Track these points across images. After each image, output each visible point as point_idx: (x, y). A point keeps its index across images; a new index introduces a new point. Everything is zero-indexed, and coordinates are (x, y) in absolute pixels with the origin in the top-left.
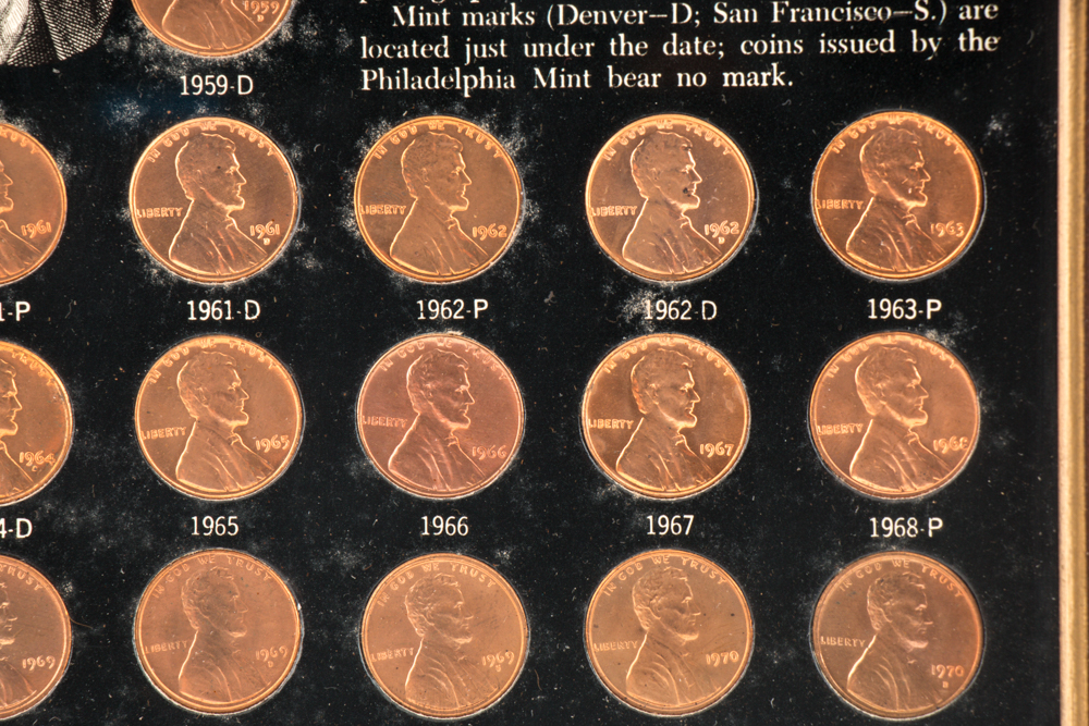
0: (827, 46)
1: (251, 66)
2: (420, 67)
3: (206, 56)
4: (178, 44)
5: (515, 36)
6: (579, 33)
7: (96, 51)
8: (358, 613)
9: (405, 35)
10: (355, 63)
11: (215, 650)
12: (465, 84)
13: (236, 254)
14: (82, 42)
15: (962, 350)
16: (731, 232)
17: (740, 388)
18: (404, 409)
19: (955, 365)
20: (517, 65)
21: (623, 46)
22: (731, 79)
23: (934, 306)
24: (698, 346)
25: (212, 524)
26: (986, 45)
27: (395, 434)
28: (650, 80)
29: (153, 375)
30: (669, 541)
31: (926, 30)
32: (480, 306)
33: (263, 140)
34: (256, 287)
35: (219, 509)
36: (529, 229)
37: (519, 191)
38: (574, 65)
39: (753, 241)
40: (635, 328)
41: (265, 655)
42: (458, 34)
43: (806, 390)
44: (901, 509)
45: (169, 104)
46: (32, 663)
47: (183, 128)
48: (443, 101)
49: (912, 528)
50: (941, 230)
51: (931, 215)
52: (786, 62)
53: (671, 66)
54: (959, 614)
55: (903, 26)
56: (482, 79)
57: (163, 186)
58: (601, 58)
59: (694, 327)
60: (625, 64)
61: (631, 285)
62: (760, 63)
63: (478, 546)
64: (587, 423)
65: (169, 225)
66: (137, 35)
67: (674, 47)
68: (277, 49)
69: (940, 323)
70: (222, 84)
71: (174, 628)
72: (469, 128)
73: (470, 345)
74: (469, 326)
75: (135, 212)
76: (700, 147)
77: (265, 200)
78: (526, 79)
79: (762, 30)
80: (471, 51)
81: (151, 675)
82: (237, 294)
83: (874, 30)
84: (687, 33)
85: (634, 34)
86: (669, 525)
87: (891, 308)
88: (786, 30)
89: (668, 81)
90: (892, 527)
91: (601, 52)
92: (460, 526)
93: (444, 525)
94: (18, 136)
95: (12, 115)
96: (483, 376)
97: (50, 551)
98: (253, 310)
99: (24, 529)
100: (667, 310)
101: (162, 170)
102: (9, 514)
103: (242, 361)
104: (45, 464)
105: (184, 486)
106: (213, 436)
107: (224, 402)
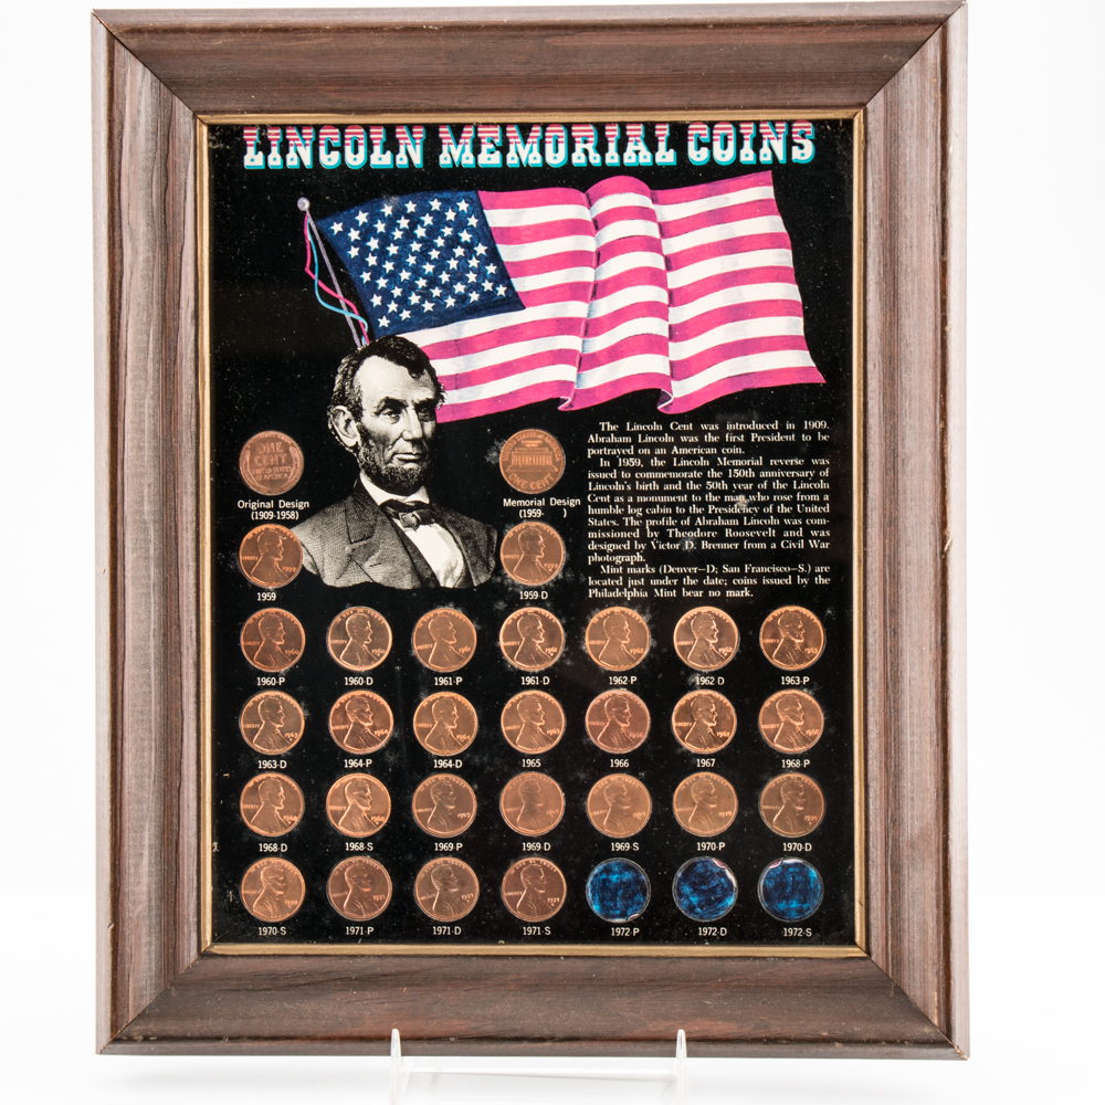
0: (765, 581)
1: (546, 588)
2: (611, 589)
3: (530, 584)
5: (648, 577)
6: (672, 576)
7: (488, 583)
8: (585, 796)
9: (605, 576)
10: (586, 587)
11: (530, 813)
12: (628, 595)
13: (539, 660)
14: (483, 579)
15: (817, 696)
16: (729, 651)
17: (733, 711)
18: (604, 719)
19: (814, 702)
20: (648, 588)
21: (688, 581)
22: (729, 593)
23: (806, 679)
24: (717, 695)
25: (531, 763)
26: (825, 581)
28: (699, 594)
29: (508, 705)
30: (705, 769)
31: (803, 576)
32: (634, 679)
33: (552, 616)
34: (548, 672)
35: (533, 757)
36: (652, 650)
37: (649, 636)
38: (670, 588)
39: (738, 655)
40: (693, 687)
41: (550, 812)
42: (626, 576)
43: (757, 711)
44: (794, 757)
45: (515, 602)
46: (462, 815)
48: (620, 601)
49: (798, 764)
50: (809, 651)
51: (805, 645)
52: (751, 588)
53: (707, 589)
54: (815, 796)
55: (794, 574)
56: (635, 593)
57: (512, 633)
58: (679, 587)
59: (715, 687)
60: (689, 588)
61: (691, 671)
62: (740, 588)
63: (632, 771)
64: (674, 724)
65: (515, 648)
66: (504, 576)
67: (708, 581)
68: (557, 581)
69: (809, 686)
70: (535, 595)
72: (630, 611)
73: (630, 694)
74: (629, 687)
75: (502, 643)
76: (718, 619)
77: (552, 639)
78: (651, 593)
79: (741, 575)
80: (631, 582)
81: (507, 821)
82: (540, 675)
83: (783, 575)
84: (713, 576)
85: (693, 576)
86: (705, 763)
87: (790, 680)
88: (750, 575)
89: (706, 594)
90: (790, 763)
91: (680, 582)
92: (625, 764)
93: (619, 763)
94: (459, 614)
95: (456, 607)
96: (634, 706)
97: (468, 772)
98: (547, 680)
99: (459, 764)
100: (705, 681)
101: (512, 627)
102: (454, 758)
103: (542, 700)
104: (467, 740)
105: (520, 748)
106: (531, 728)
107: (535, 715)
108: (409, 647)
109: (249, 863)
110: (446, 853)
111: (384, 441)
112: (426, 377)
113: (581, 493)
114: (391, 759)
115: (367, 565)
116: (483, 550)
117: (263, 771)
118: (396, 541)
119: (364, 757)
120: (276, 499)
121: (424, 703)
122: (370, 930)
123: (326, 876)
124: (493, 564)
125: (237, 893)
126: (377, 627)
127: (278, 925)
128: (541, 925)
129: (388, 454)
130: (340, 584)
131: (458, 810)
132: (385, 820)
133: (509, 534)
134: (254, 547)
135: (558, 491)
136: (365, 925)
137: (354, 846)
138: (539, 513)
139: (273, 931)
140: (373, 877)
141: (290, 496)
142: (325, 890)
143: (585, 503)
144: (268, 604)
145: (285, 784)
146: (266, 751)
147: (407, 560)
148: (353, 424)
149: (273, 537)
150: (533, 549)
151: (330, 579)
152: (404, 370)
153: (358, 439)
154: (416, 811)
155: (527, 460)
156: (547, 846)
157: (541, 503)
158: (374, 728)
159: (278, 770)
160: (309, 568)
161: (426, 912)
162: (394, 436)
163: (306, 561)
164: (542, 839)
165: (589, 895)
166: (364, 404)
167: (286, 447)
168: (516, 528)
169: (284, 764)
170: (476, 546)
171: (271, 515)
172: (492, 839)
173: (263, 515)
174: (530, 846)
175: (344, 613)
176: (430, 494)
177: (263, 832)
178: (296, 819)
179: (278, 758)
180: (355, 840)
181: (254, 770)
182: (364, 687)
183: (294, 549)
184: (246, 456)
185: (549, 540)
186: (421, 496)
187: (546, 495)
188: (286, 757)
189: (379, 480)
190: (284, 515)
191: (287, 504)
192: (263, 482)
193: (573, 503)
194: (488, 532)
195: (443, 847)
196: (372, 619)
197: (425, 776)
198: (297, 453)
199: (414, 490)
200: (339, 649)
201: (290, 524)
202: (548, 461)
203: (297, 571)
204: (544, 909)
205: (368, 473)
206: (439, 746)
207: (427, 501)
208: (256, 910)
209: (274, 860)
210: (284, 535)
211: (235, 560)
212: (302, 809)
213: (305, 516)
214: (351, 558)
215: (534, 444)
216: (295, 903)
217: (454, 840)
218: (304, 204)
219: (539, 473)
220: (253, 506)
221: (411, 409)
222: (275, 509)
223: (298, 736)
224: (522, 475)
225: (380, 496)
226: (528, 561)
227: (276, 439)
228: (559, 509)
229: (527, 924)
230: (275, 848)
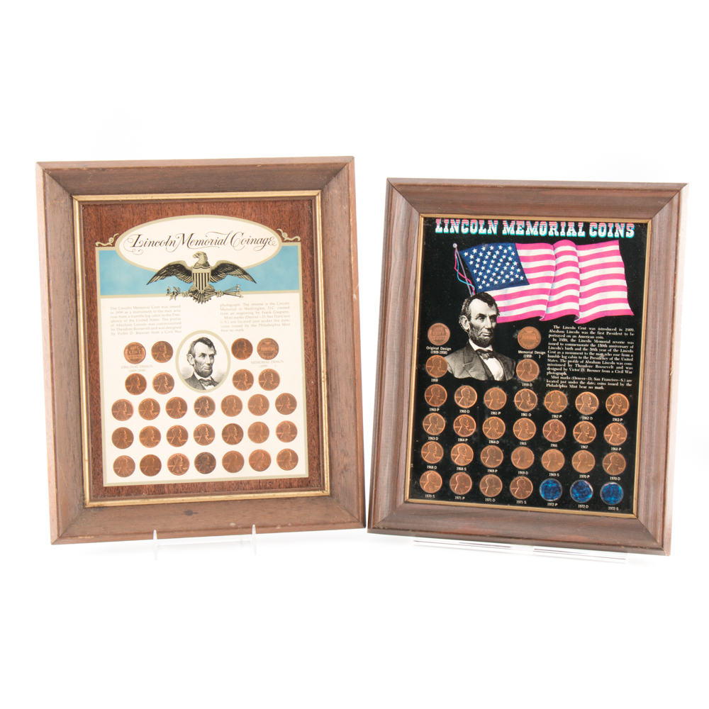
0: (609, 384)
1: (532, 382)
2: (554, 384)
3: (526, 381)
4: (522, 379)
5: (567, 380)
6: (576, 381)
7: (512, 379)
8: (541, 456)
9: (553, 379)
10: (546, 383)
11: (522, 461)
12: (560, 386)
13: (528, 407)
14: (510, 378)
15: (625, 426)
16: (595, 408)
17: (595, 429)
18: (549, 430)
19: (624, 427)
20: (567, 384)
21: (582, 383)
22: (596, 388)
23: (621, 419)
24: (590, 423)
25: (523, 443)
26: (630, 385)
27: (548, 433)
28: (585, 387)
29: (516, 423)
30: (584, 449)
31: (622, 383)
32: (561, 416)
33: (533, 392)
34: (530, 412)
35: (524, 441)
36: (568, 406)
37: (567, 401)
38: (575, 385)
39: (598, 410)
40: (581, 420)
41: (529, 461)
42: (560, 380)
43: (604, 430)
44: (615, 447)
45: (521, 387)
46: (497, 460)
47: (522, 390)
48: (557, 388)
49: (617, 449)
50: (623, 409)
51: (622, 407)
52: (603, 386)
53: (588, 386)
54: (622, 461)
55: (619, 382)
56: (563, 386)
57: (519, 398)
58: (578, 385)
59: (589, 421)
60: (582, 385)
61: (581, 415)
62: (600, 386)
63: (558, 448)
64: (574, 433)
65: (519, 403)
66: (517, 378)
67: (588, 383)
68: (536, 380)
69: (622, 422)
70: (528, 385)
71: (517, 457)
72: (560, 392)
73: (559, 421)
74: (559, 419)
75: (515, 401)
76: (591, 397)
77: (533, 401)
78: (568, 386)
79: (600, 382)
80: (561, 382)
81: (513, 463)
82: (528, 413)
83: (615, 382)
84: (590, 381)
85: (583, 381)
86: (584, 447)
87: (616, 419)
88: (604, 382)
89: (587, 388)
90: (614, 449)
91: (579, 383)
92: (556, 446)
93: (554, 445)
94: (501, 390)
95: (500, 387)
96: (561, 426)
97: (501, 445)
98: (530, 415)
99: (498, 442)
100: (586, 418)
101: (519, 396)
102: (496, 440)
103: (528, 422)
104: (501, 434)
105: (519, 438)
106: (523, 432)
107: (525, 427)
108: (483, 400)
109: (423, 472)
110: (491, 473)
111: (478, 328)
112: (494, 307)
113: (546, 350)
114: (474, 439)
115: (470, 371)
116: (510, 368)
117: (430, 440)
118: (480, 363)
119: (465, 438)
120: (440, 347)
121: (487, 421)
122: (464, 498)
123: (449, 478)
124: (513, 373)
125: (418, 482)
126: (472, 393)
127: (432, 494)
128: (523, 500)
129: (479, 333)
130: (460, 377)
131: (496, 458)
132: (471, 460)
133: (520, 363)
134: (431, 363)
135: (538, 349)
136: (462, 496)
137: (460, 469)
138: (531, 356)
139: (430, 496)
140: (465, 480)
141: (444, 346)
142: (449, 483)
143: (547, 353)
144: (435, 383)
145: (437, 446)
146: (431, 434)
147: (484, 370)
148: (468, 322)
149: (438, 360)
150: (528, 369)
151: (456, 375)
152: (486, 304)
153: (469, 327)
154: (482, 458)
155: (527, 338)
156: (527, 473)
157: (532, 353)
158: (469, 428)
159: (435, 441)
160: (450, 371)
161: (483, 493)
162: (481, 327)
163: (449, 369)
164: (525, 470)
165: (541, 491)
166: (472, 315)
167: (444, 329)
168: (522, 361)
169: (437, 439)
170: (508, 366)
171: (438, 352)
172: (508, 469)
173: (435, 352)
174: (521, 472)
175: (461, 387)
176: (493, 348)
177: (429, 462)
178: (441, 458)
179: (435, 436)
180: (460, 467)
181: (427, 440)
182: (466, 413)
183: (445, 365)
184: (430, 332)
185: (534, 366)
186: (490, 348)
187: (534, 350)
188: (438, 436)
189: (476, 342)
190: (442, 352)
191: (443, 349)
192: (436, 341)
193: (543, 353)
194: (513, 362)
195: (491, 471)
196: (470, 390)
197: (485, 446)
198: (448, 331)
199: (487, 346)
200: (458, 400)
201: (444, 355)
202: (535, 338)
203: (445, 372)
204: (524, 495)
205: (472, 339)
206: (491, 436)
207: (492, 350)
208: (424, 488)
209: (432, 471)
210: (442, 359)
211: (424, 367)
212: (442, 455)
213: (449, 353)
214: (464, 368)
215: (530, 332)
216: (438, 487)
217: (494, 469)
218: (455, 246)
219: (531, 342)
220: (432, 349)
221: (488, 318)
222: (439, 350)
223: (443, 429)
224: (526, 342)
225: (475, 347)
226: (526, 373)
227: (441, 326)
228: (538, 355)
229: (518, 500)
230: (432, 467)
